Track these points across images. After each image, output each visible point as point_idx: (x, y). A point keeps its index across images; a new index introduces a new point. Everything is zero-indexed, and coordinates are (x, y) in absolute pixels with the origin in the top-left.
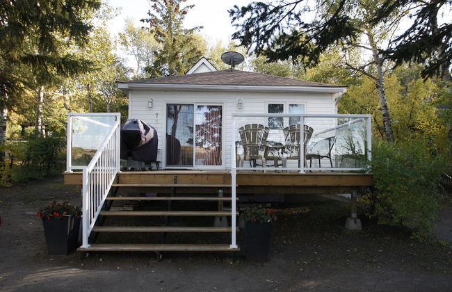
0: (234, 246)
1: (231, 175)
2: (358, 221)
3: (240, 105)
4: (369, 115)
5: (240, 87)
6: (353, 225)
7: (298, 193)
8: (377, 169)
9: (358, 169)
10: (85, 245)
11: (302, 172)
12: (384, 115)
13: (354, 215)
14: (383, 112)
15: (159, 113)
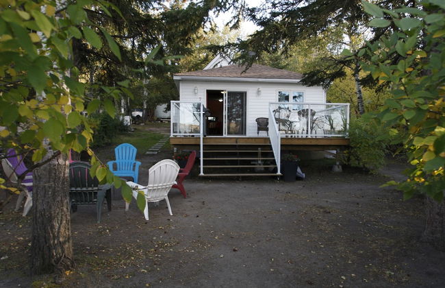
0: (279, 173)
1: (269, 138)
2: (340, 167)
3: (259, 92)
4: (348, 104)
5: (260, 80)
6: (338, 169)
7: (305, 149)
8: (352, 135)
9: (341, 136)
10: (202, 174)
11: (309, 137)
12: (358, 98)
13: (338, 163)
14: (358, 96)
15: (202, 97)
